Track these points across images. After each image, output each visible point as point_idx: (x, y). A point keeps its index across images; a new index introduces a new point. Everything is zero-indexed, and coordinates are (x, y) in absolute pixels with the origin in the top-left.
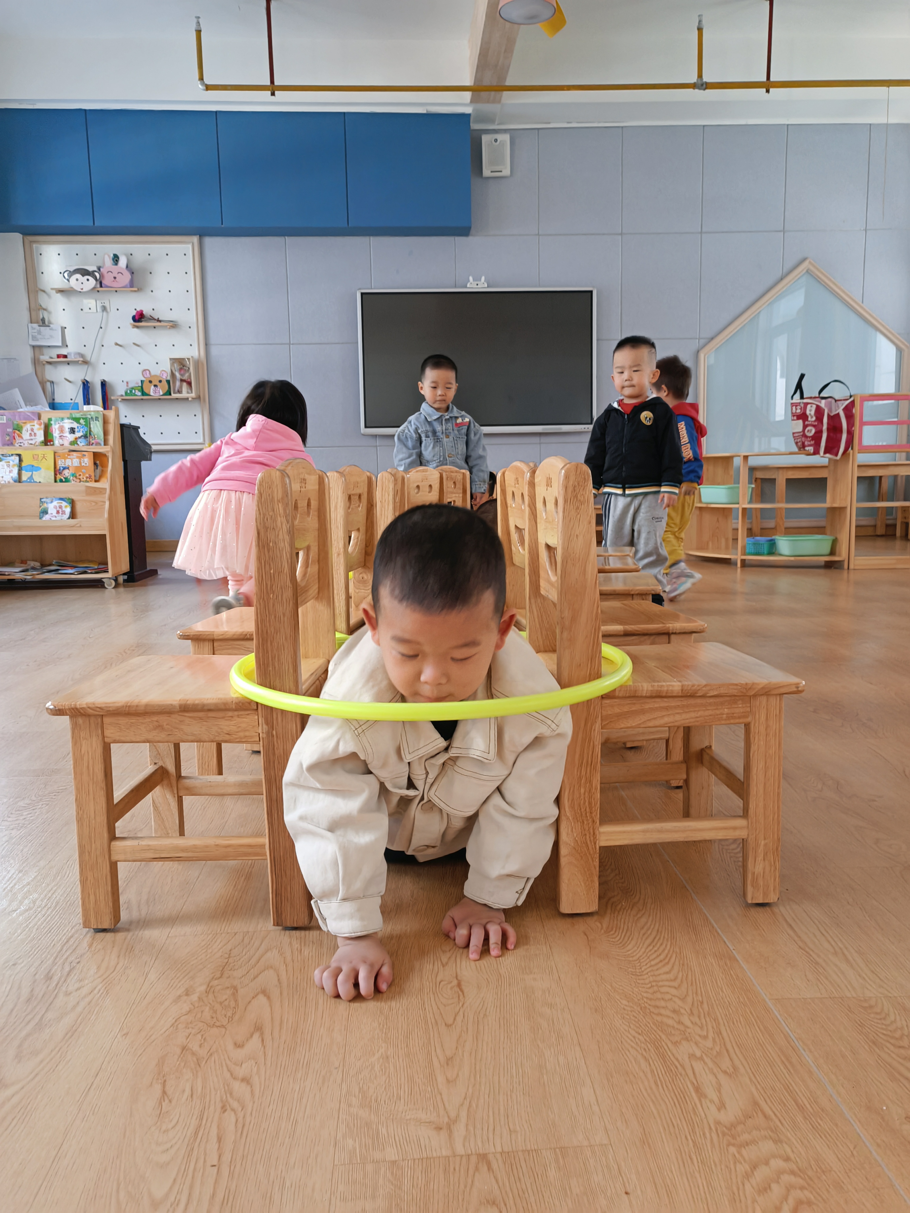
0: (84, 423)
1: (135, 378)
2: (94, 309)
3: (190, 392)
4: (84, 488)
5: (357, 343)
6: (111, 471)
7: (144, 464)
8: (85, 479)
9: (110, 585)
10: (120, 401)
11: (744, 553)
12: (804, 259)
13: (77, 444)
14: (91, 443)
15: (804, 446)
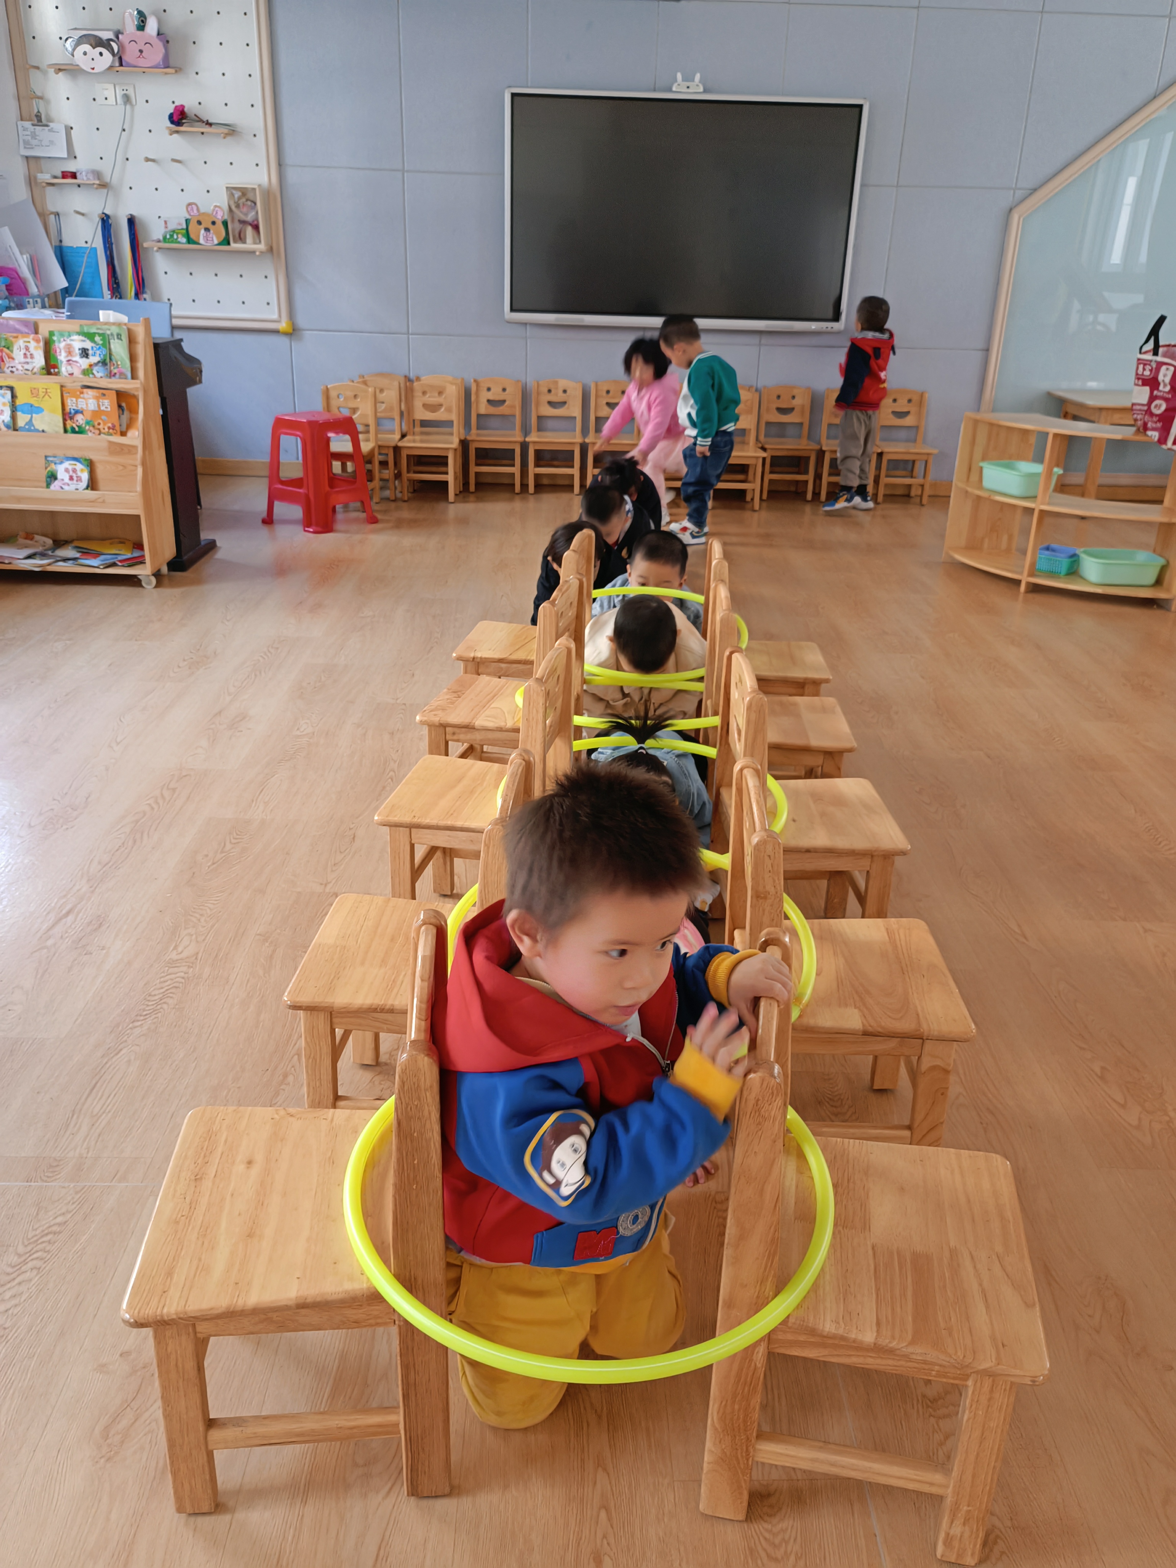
0: (101, 342)
1: (177, 216)
2: (112, 100)
3: (258, 241)
4: (105, 445)
5: (503, 175)
6: (143, 419)
7: (191, 392)
8: (107, 430)
9: (149, 583)
10: (157, 251)
11: (1031, 574)
13: (93, 374)
14: (113, 374)
15: (1145, 428)
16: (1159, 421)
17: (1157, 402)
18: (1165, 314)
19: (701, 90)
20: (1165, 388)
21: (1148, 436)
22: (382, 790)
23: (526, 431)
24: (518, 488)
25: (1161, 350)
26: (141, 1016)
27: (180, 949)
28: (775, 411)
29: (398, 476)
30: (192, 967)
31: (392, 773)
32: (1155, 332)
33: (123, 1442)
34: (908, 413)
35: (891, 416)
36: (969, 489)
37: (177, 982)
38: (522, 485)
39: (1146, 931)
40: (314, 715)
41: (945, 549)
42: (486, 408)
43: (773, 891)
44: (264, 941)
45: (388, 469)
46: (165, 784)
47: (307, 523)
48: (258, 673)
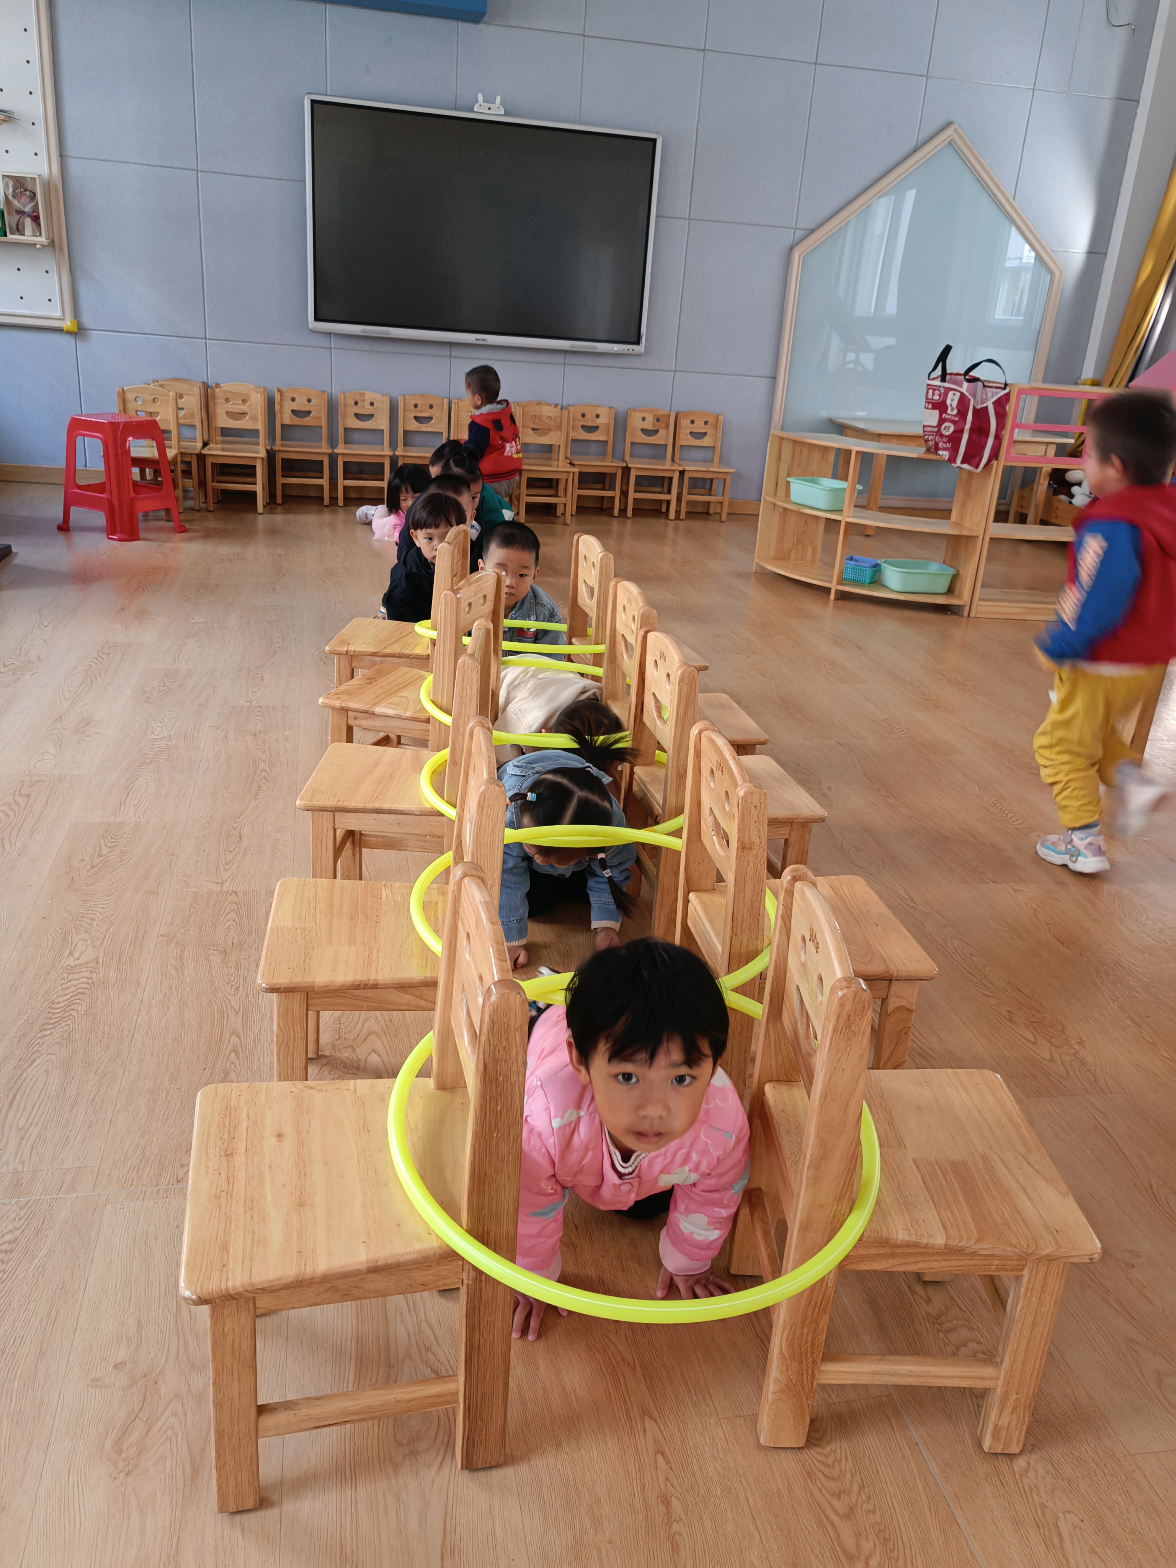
3: (38, 234)
5: (305, 181)
11: (839, 582)
12: (950, 124)
15: (937, 448)
16: (948, 442)
17: (946, 424)
18: (951, 344)
19: (503, 113)
20: (952, 412)
21: (939, 455)
22: (259, 790)
23: (333, 444)
24: (326, 501)
25: (948, 377)
26: (48, 1024)
27: (77, 955)
28: (581, 429)
29: (202, 484)
30: (94, 972)
31: (263, 773)
32: (942, 360)
33: (140, 1454)
34: (705, 434)
35: (690, 437)
36: (779, 503)
37: (81, 988)
38: (330, 498)
39: (1015, 891)
40: (166, 719)
41: (756, 560)
42: (291, 418)
43: (757, 841)
44: (169, 942)
45: (191, 478)
46: (16, 791)
47: (112, 529)
48: (93, 678)
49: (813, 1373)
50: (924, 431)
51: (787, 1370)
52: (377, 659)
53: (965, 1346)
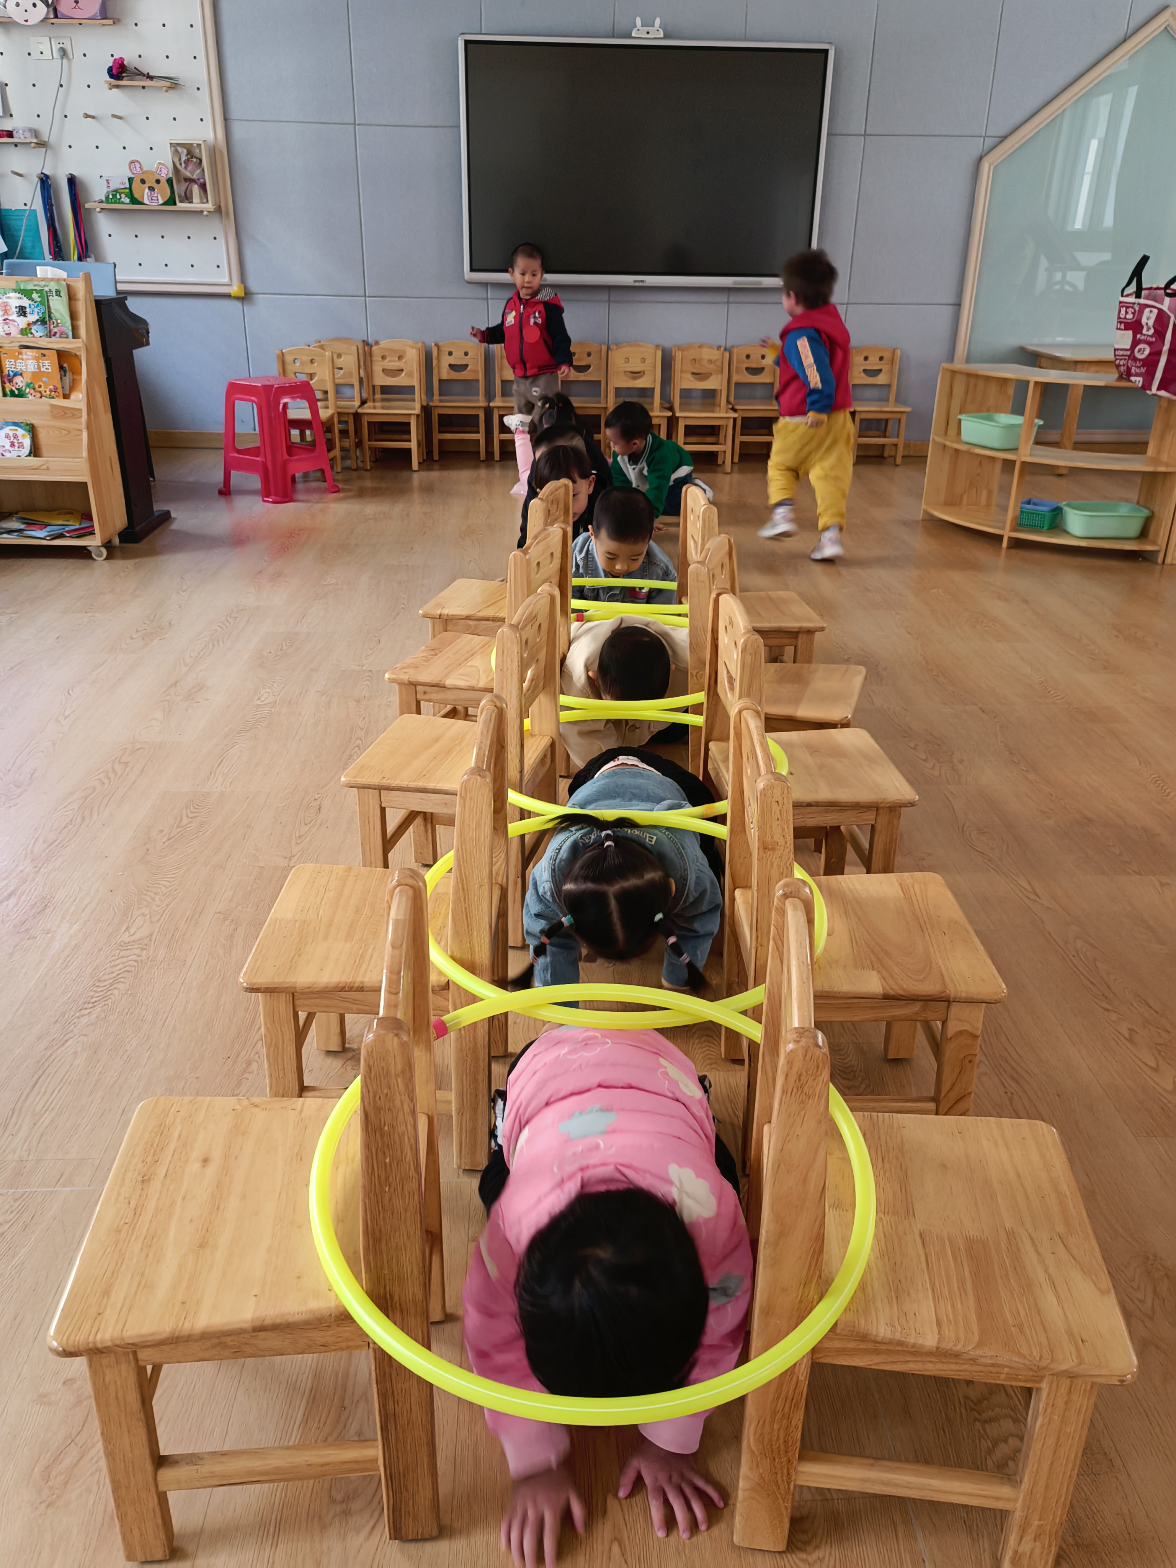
0: (39, 300)
1: (119, 176)
2: (48, 54)
4: (48, 408)
5: (459, 127)
6: (87, 381)
7: (138, 353)
8: (48, 393)
9: (100, 555)
10: (100, 212)
11: (1013, 529)
12: (1166, 8)
13: (32, 333)
14: (53, 333)
15: (1129, 373)
16: (1143, 366)
17: (1141, 346)
18: (1147, 254)
19: (662, 36)
20: (1148, 332)
21: (1131, 381)
22: (349, 759)
23: (490, 396)
24: (483, 455)
25: (1144, 293)
26: (89, 1003)
27: (133, 930)
28: (745, 371)
29: (359, 444)
30: (145, 949)
31: (358, 741)
32: (1137, 273)
33: (66, 1483)
34: (880, 370)
35: (863, 375)
36: (948, 443)
37: (130, 966)
38: (487, 452)
39: (1162, 885)
40: (275, 685)
41: (924, 506)
42: (448, 373)
43: (781, 841)
44: (226, 919)
45: (348, 438)
46: (116, 758)
47: (265, 493)
48: (216, 643)
49: (788, 1474)
50: (1115, 355)
51: (757, 1466)
52: (471, 623)
53: (1006, 1441)
